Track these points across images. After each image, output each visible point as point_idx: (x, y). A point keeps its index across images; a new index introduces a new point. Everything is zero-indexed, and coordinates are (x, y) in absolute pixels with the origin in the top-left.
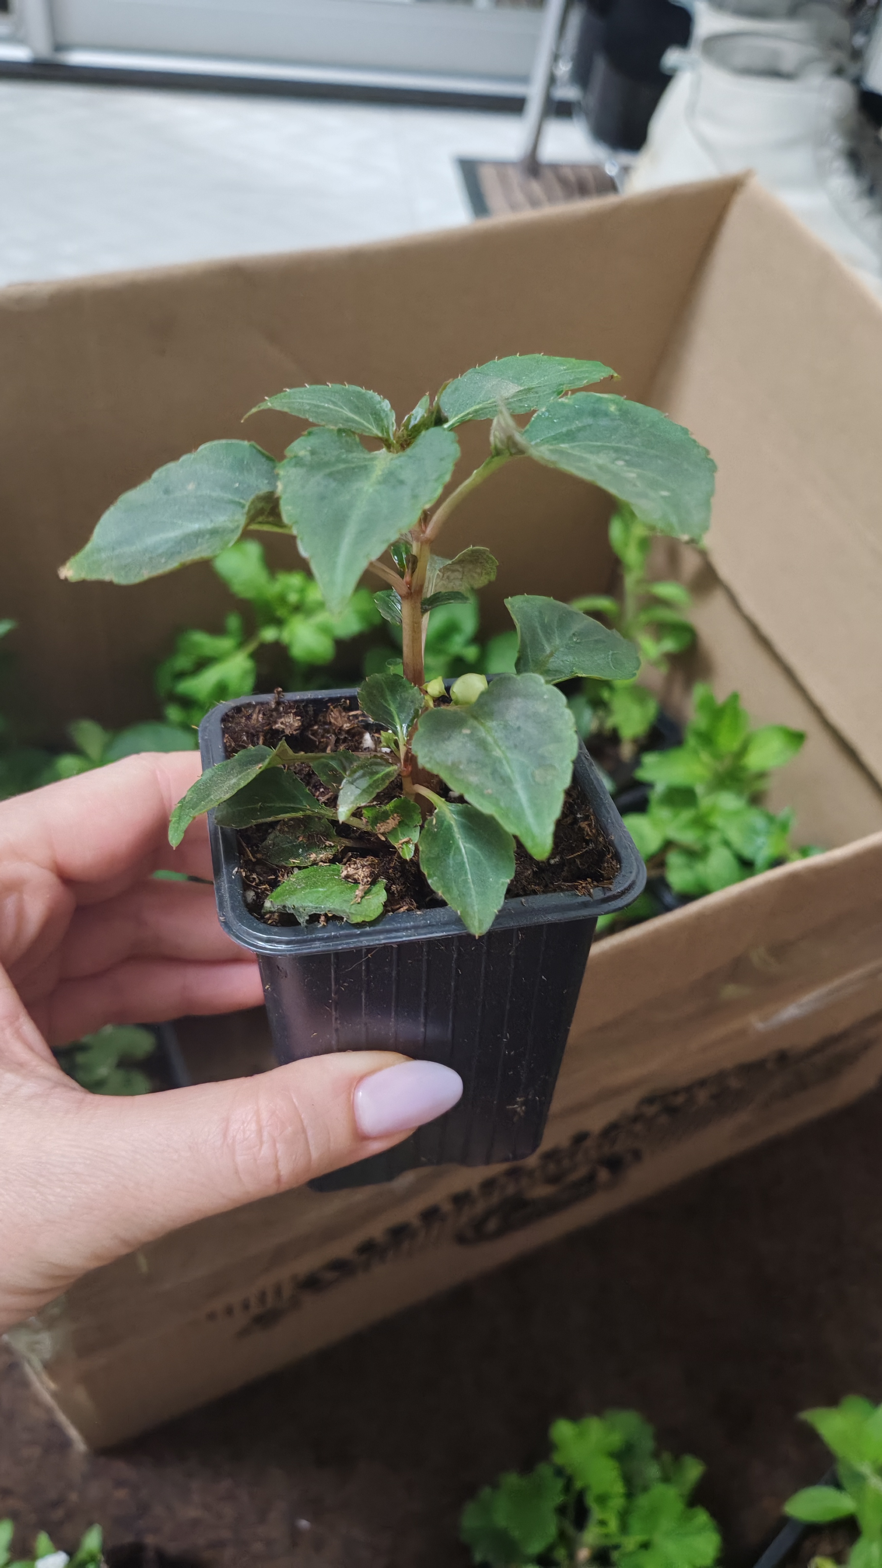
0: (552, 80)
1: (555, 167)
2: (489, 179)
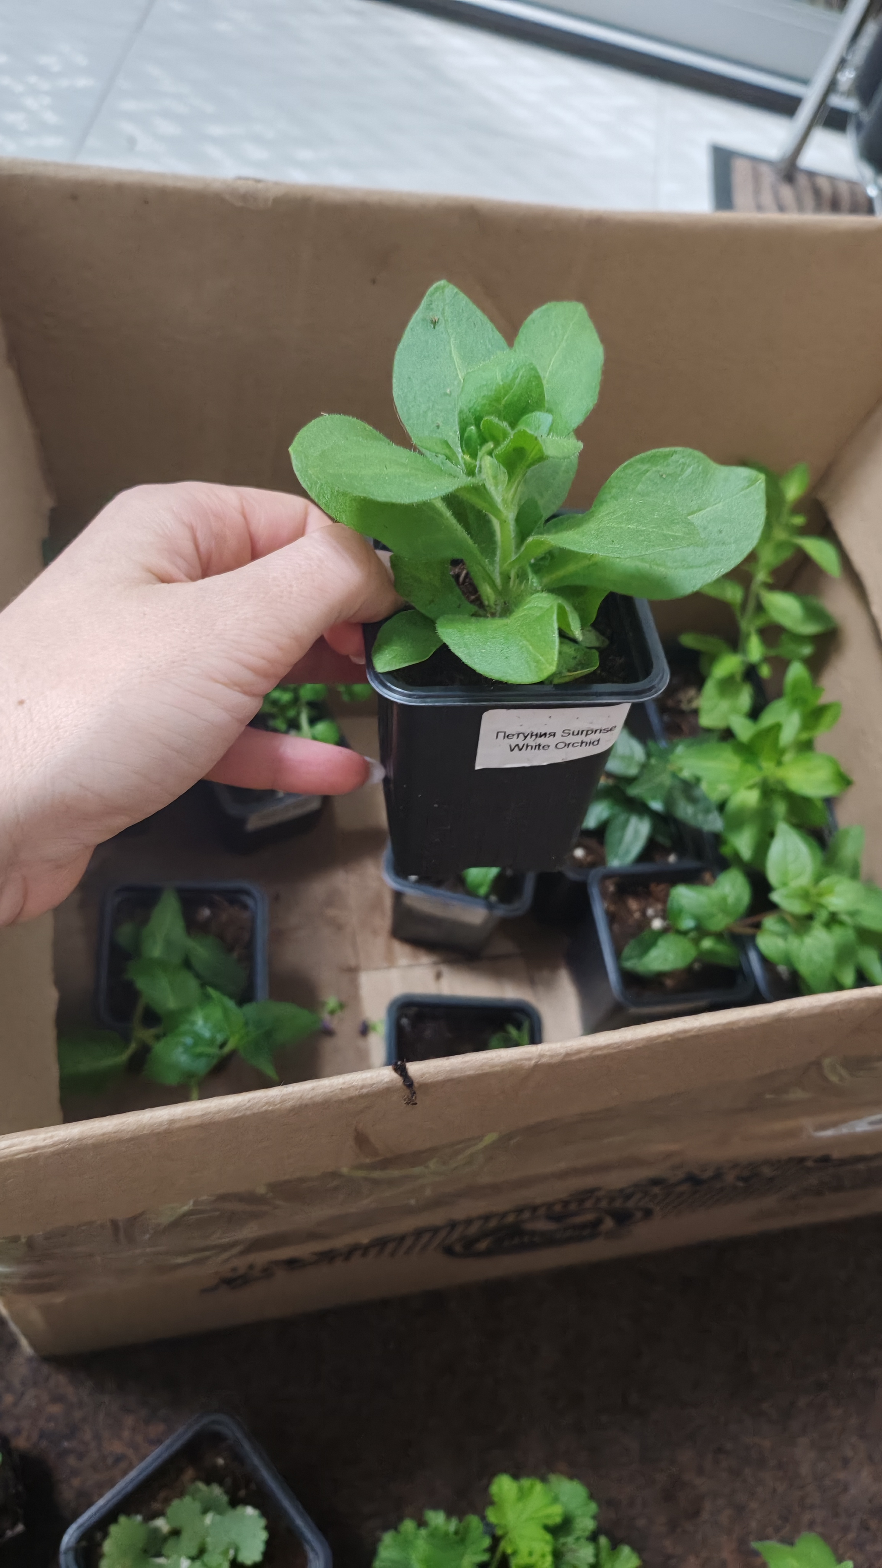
2: (741, 172)
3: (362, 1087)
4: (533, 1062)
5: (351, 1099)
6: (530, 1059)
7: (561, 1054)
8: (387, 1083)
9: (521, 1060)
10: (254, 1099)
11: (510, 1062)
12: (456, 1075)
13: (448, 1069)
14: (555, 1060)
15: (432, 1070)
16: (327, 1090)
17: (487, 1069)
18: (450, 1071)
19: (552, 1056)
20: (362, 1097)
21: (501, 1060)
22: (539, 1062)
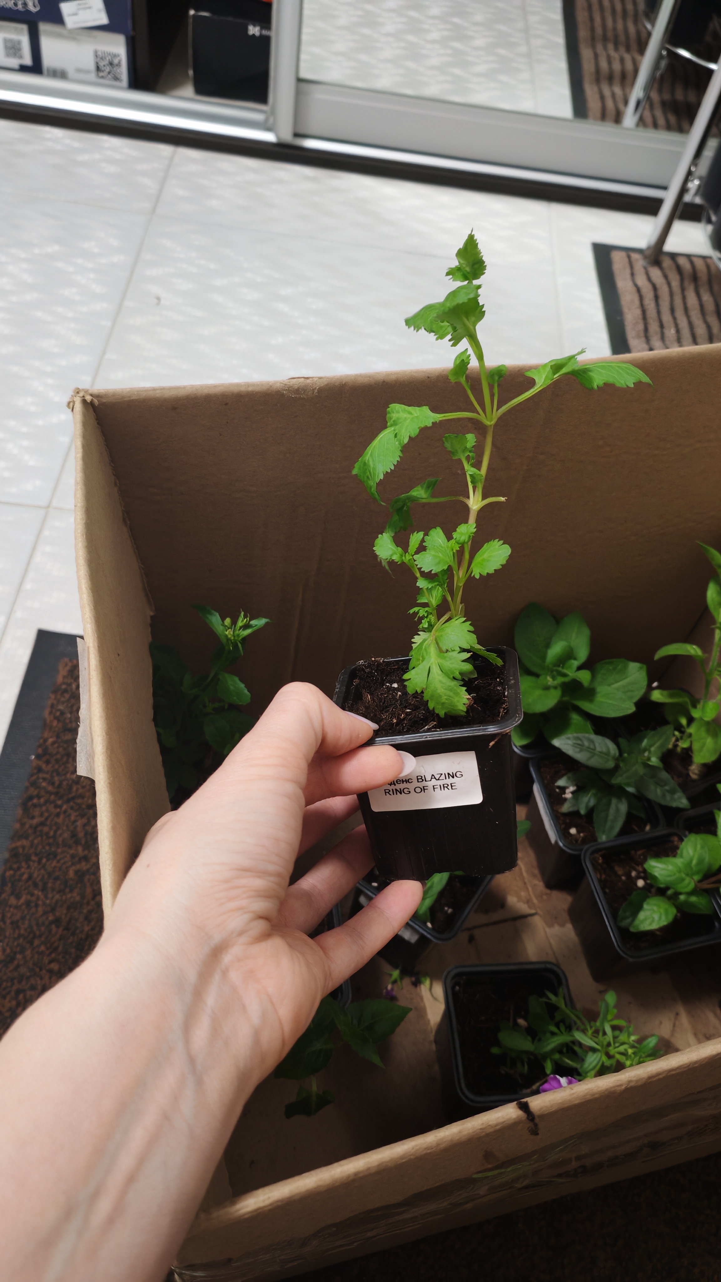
0: (684, 190)
1: (673, 256)
2: (618, 261)
3: (496, 1125)
4: (623, 1087)
5: (488, 1135)
6: (621, 1085)
7: (644, 1078)
8: (514, 1119)
9: (614, 1087)
10: (416, 1146)
11: (606, 1090)
12: (566, 1105)
13: (560, 1101)
14: (639, 1084)
15: (548, 1104)
16: (471, 1131)
17: (589, 1097)
18: (561, 1103)
19: (637, 1081)
20: (496, 1132)
21: (599, 1090)
22: (628, 1087)
